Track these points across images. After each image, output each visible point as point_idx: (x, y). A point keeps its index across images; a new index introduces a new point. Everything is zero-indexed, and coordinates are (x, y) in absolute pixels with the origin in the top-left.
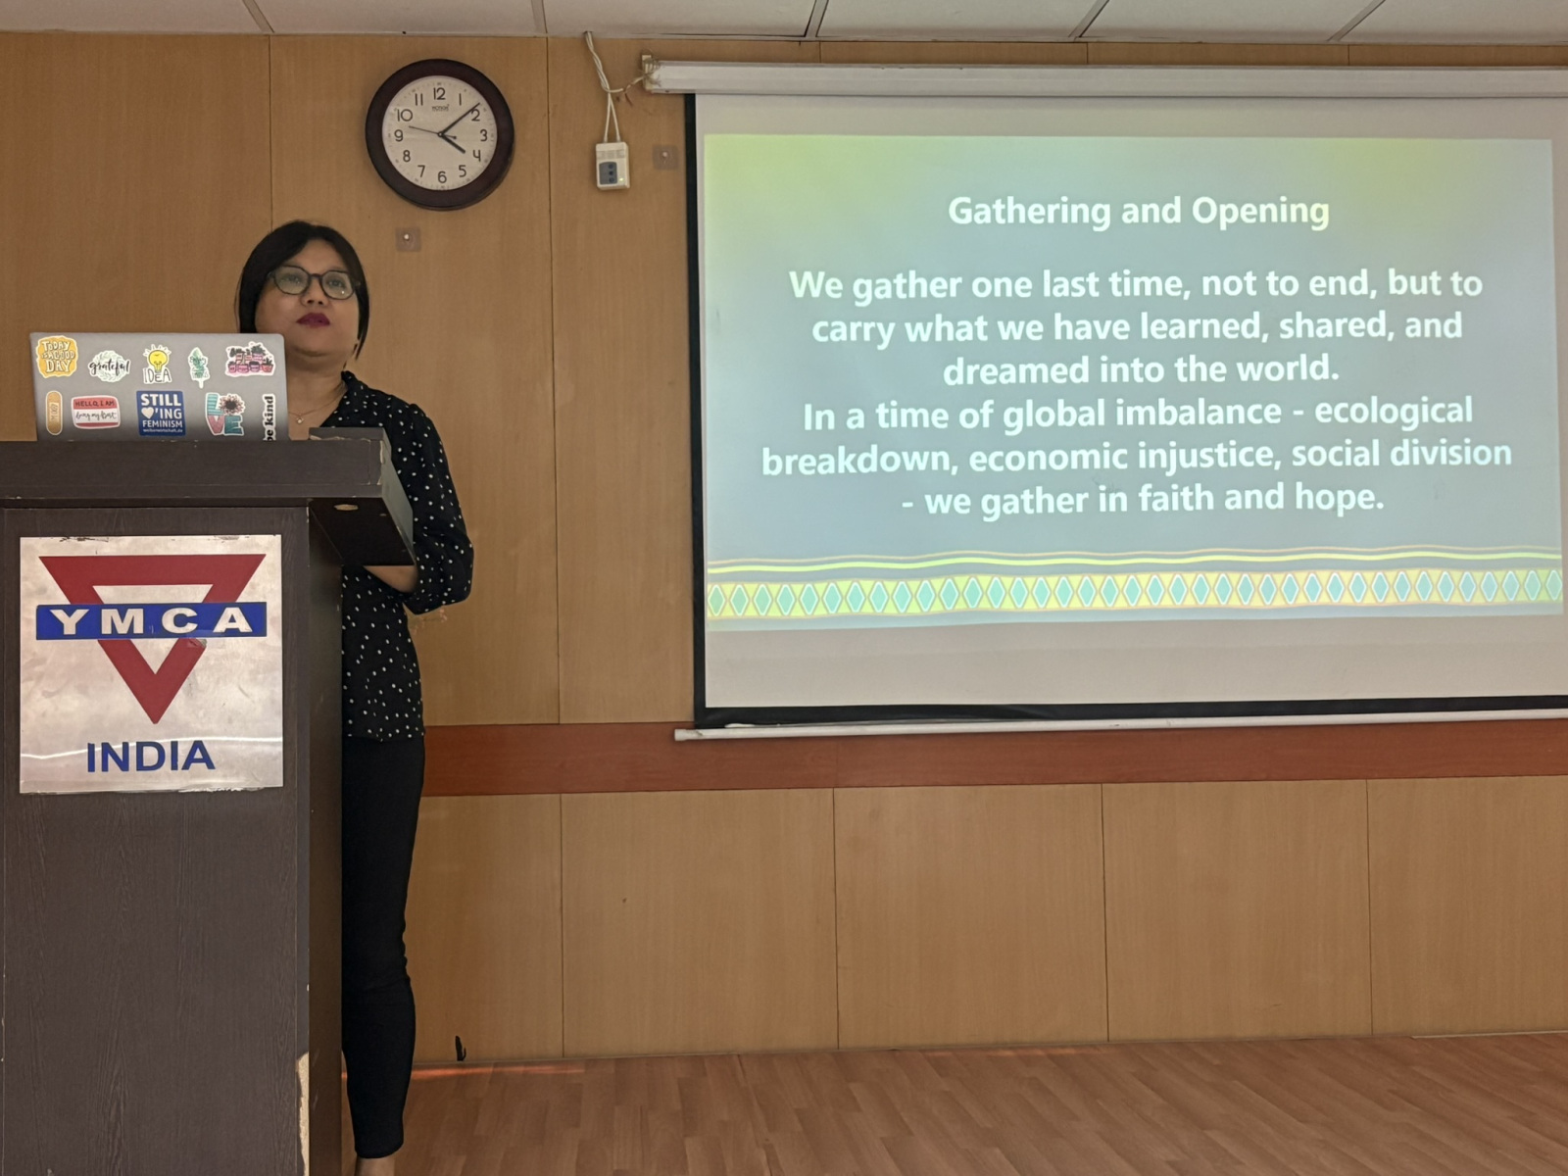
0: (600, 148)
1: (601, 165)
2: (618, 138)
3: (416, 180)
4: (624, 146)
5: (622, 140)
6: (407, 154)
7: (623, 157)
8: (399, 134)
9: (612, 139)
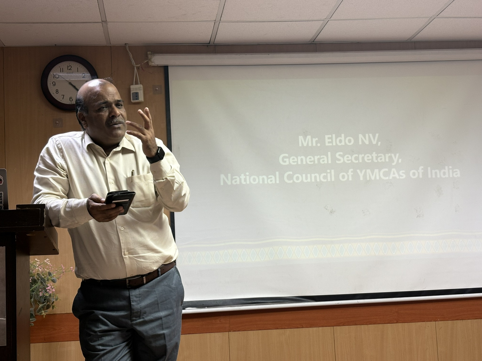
0: (132, 87)
1: (133, 93)
2: (139, 83)
3: (61, 101)
4: (141, 86)
5: (140, 84)
6: (57, 91)
7: (141, 90)
8: (54, 83)
9: (137, 83)
